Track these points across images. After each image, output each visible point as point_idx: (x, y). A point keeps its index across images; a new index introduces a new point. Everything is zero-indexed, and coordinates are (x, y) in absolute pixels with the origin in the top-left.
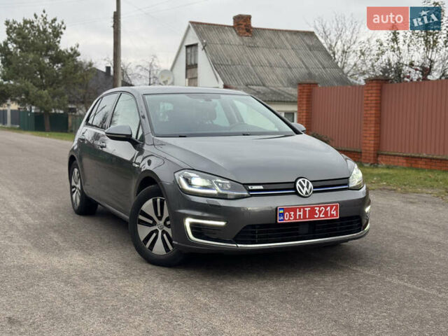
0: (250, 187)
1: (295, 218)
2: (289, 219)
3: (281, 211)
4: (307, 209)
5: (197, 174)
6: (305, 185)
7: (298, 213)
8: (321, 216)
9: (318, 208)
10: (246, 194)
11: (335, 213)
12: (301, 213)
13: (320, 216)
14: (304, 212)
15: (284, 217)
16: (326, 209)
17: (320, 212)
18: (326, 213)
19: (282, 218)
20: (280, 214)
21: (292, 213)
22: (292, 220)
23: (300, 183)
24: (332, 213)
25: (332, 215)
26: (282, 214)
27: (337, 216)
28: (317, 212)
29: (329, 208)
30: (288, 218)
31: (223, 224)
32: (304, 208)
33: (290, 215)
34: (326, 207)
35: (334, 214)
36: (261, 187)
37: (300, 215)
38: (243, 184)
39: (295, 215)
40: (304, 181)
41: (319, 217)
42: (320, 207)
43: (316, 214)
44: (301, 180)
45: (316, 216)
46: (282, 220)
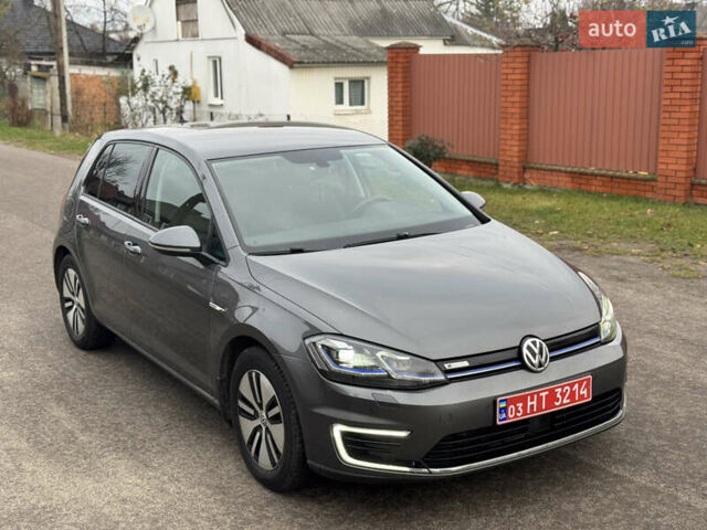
0: (446, 366)
1: (525, 413)
2: (516, 416)
3: (503, 405)
4: (543, 394)
5: (349, 344)
6: (537, 351)
7: (529, 404)
8: (565, 401)
9: (560, 390)
10: (441, 377)
11: (585, 392)
12: (535, 403)
13: (563, 402)
14: (540, 399)
15: (507, 414)
16: (572, 388)
17: (563, 395)
18: (572, 395)
19: (504, 416)
20: (501, 409)
21: (521, 405)
22: (520, 416)
23: (529, 348)
24: (582, 393)
25: (581, 397)
26: (505, 409)
27: (588, 397)
28: (559, 396)
29: (576, 386)
30: (514, 414)
31: (403, 434)
32: (538, 393)
33: (517, 408)
34: (572, 386)
35: (584, 394)
36: (465, 364)
37: (532, 406)
38: (435, 361)
39: (524, 408)
40: (534, 343)
41: (562, 404)
42: (563, 387)
43: (558, 400)
44: (529, 342)
45: (557, 404)
46: (504, 419)
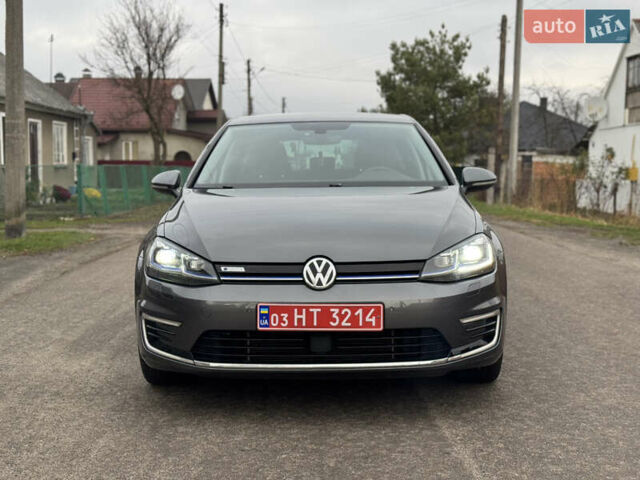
0: (223, 269)
1: (291, 325)
2: (279, 326)
3: (265, 311)
4: (315, 311)
6: (319, 269)
7: (296, 317)
8: (344, 324)
9: (337, 311)
10: (215, 278)
11: (373, 320)
12: (303, 317)
13: (341, 324)
14: (310, 316)
15: (269, 321)
16: (353, 312)
17: (342, 317)
18: (354, 320)
20: (262, 315)
21: (286, 315)
22: (285, 327)
24: (367, 319)
25: (367, 325)
26: (267, 317)
27: (378, 325)
28: (334, 316)
29: (360, 311)
30: (276, 324)
31: (176, 324)
32: (307, 309)
33: (281, 319)
34: (354, 310)
35: (373, 323)
36: (241, 269)
37: (300, 320)
38: (213, 263)
39: (291, 319)
40: (319, 263)
41: (339, 326)
42: (341, 309)
43: (334, 321)
45: (332, 323)
46: (266, 326)
